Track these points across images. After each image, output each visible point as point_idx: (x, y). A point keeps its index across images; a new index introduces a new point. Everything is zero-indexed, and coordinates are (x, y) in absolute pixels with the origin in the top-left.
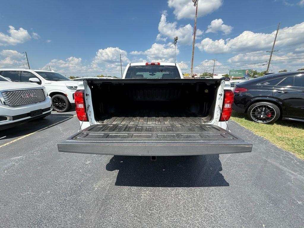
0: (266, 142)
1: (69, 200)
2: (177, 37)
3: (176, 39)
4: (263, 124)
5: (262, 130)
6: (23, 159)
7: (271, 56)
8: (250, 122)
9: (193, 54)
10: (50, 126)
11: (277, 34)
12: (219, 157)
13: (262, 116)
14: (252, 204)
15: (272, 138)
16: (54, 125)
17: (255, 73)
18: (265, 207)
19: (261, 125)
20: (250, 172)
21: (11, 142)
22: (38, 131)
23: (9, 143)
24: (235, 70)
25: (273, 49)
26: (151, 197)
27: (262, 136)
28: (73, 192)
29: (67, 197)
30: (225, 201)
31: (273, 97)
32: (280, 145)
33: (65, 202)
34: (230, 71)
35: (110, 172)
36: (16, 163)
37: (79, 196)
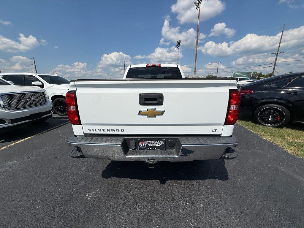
0: (277, 147)
1: (58, 212)
2: (180, 41)
3: (179, 43)
4: (271, 128)
5: (271, 134)
6: (17, 164)
7: (276, 58)
8: (257, 125)
9: (196, 57)
10: (50, 129)
11: (282, 36)
12: (224, 163)
13: (270, 119)
14: (264, 220)
15: (283, 143)
16: (54, 129)
17: (260, 75)
18: (280, 225)
19: (269, 129)
20: (260, 182)
21: (9, 146)
22: (37, 134)
23: (6, 147)
24: (240, 72)
25: (278, 51)
26: (148, 209)
27: (271, 141)
28: (63, 201)
29: (56, 208)
30: (233, 217)
31: (282, 99)
32: (292, 151)
33: (53, 213)
34: (234, 74)
35: (106, 179)
36: (9, 169)
37: (70, 207)
